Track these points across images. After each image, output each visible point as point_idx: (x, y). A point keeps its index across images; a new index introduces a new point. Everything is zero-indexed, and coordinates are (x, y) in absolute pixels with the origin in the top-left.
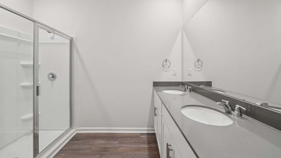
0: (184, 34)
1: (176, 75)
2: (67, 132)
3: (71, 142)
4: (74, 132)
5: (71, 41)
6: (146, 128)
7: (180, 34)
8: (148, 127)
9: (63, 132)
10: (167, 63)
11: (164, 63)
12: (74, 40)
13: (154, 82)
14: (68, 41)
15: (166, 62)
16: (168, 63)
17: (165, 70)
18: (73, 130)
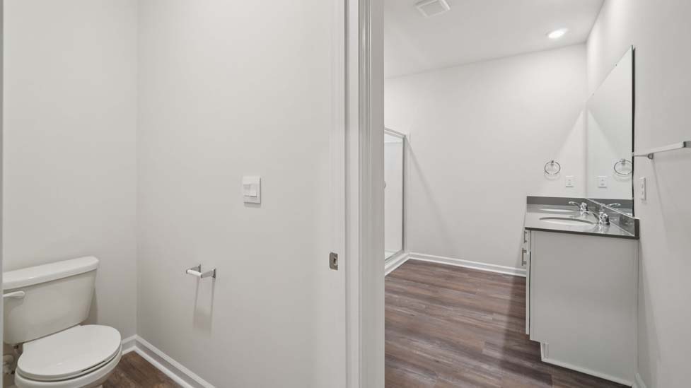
0: (590, 116)
1: (572, 187)
2: (397, 254)
3: (399, 271)
4: (407, 256)
5: (404, 139)
6: (514, 268)
7: (582, 115)
8: (517, 267)
9: (392, 254)
10: (554, 166)
11: (549, 167)
12: (408, 138)
13: (528, 197)
14: (401, 140)
15: (552, 165)
16: (556, 167)
17: (549, 178)
18: (405, 255)
